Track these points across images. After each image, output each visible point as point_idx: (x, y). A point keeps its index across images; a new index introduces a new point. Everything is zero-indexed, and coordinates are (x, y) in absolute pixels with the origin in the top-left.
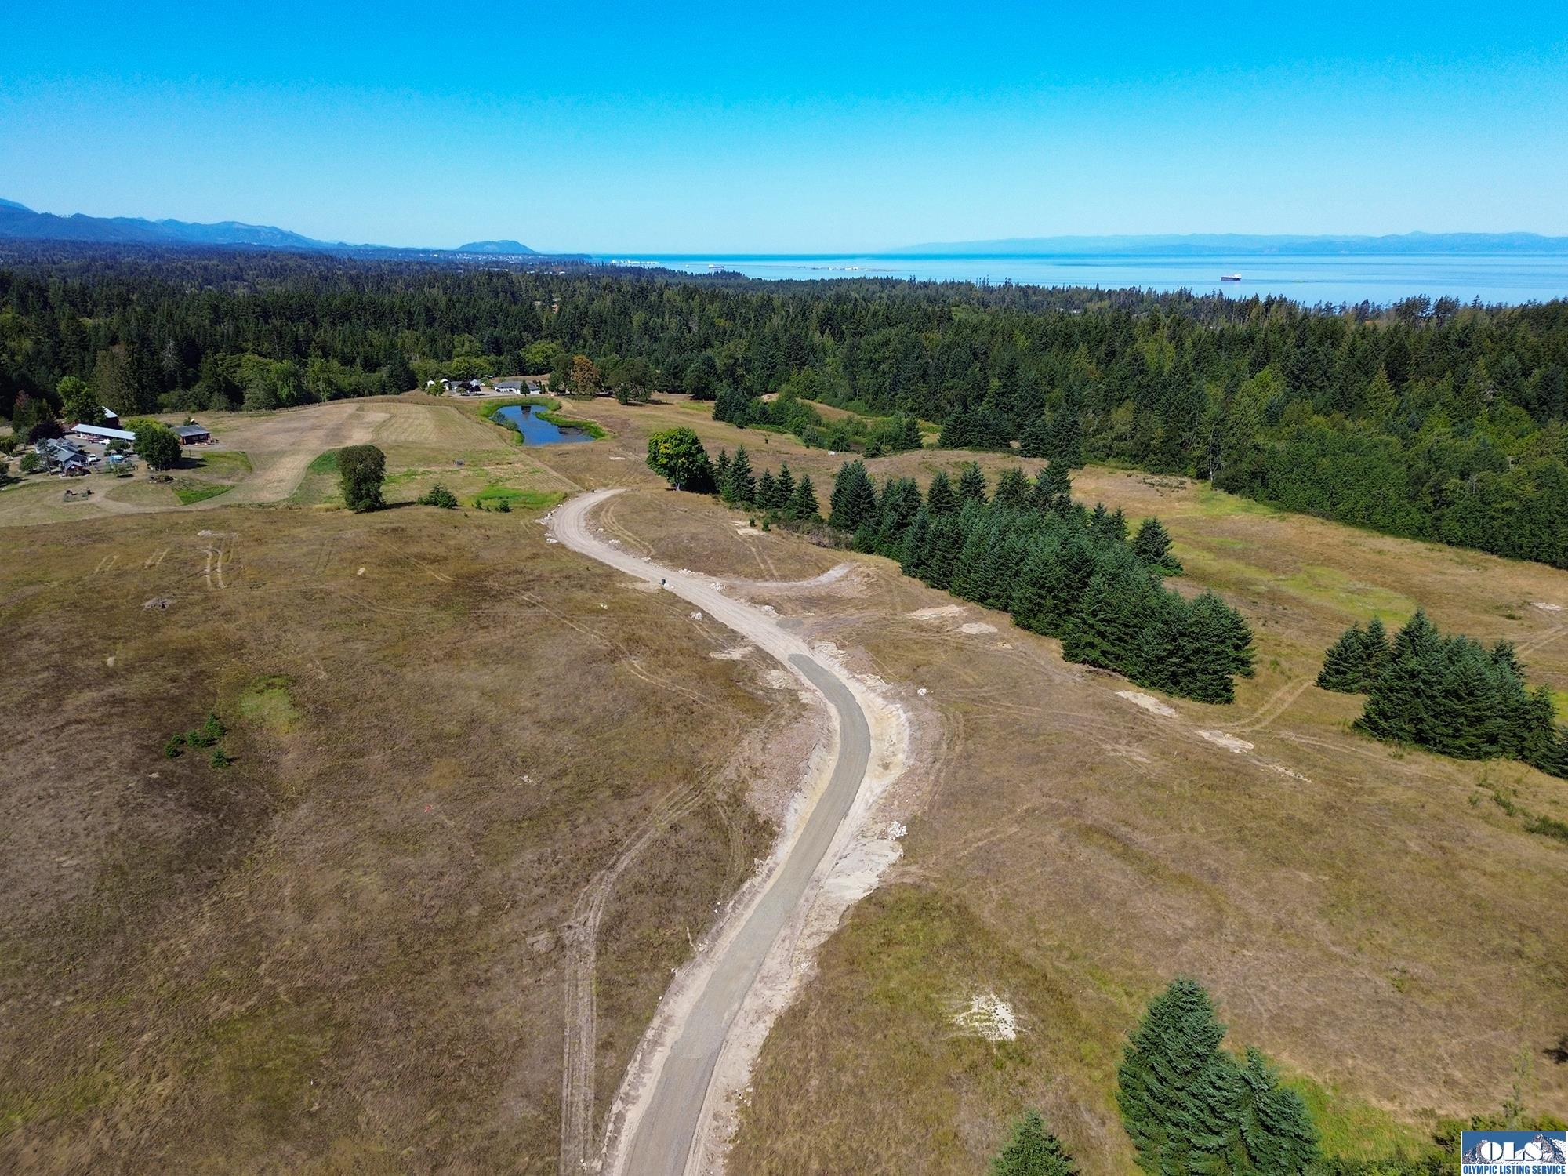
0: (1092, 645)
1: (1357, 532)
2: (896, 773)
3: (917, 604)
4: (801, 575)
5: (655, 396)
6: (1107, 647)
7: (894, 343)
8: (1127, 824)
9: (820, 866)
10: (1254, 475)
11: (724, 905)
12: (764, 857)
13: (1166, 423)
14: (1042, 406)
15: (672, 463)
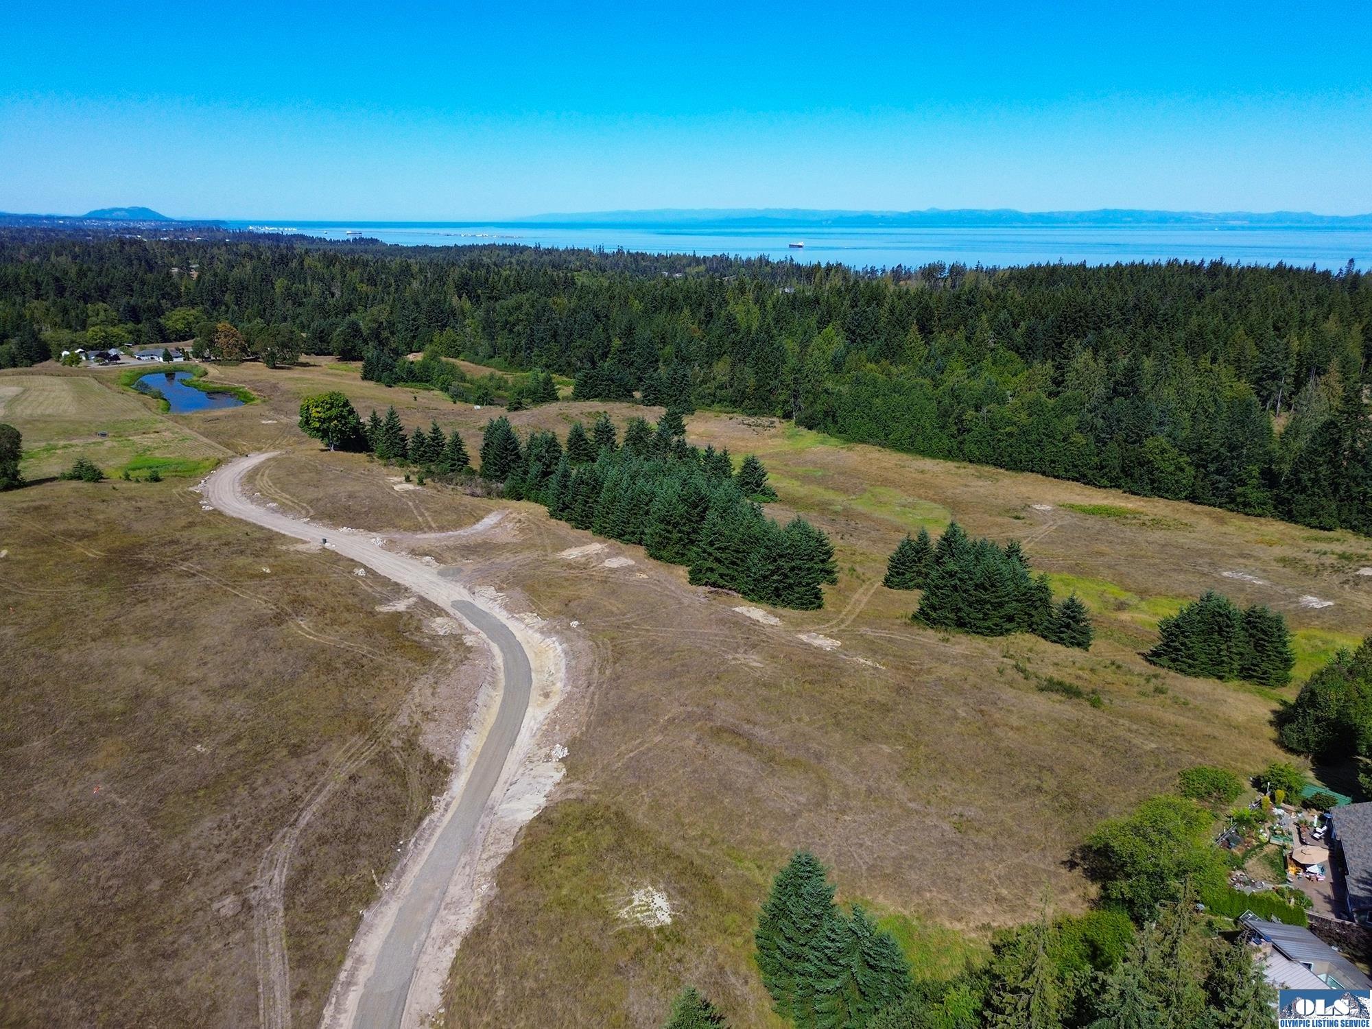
0: (712, 570)
1: (905, 456)
2: (556, 700)
3: (565, 544)
4: (457, 525)
5: (303, 358)
6: (723, 570)
7: (526, 307)
8: (748, 722)
9: (493, 794)
10: (826, 414)
11: (406, 844)
12: (441, 793)
13: (757, 373)
14: (657, 361)
15: (325, 426)
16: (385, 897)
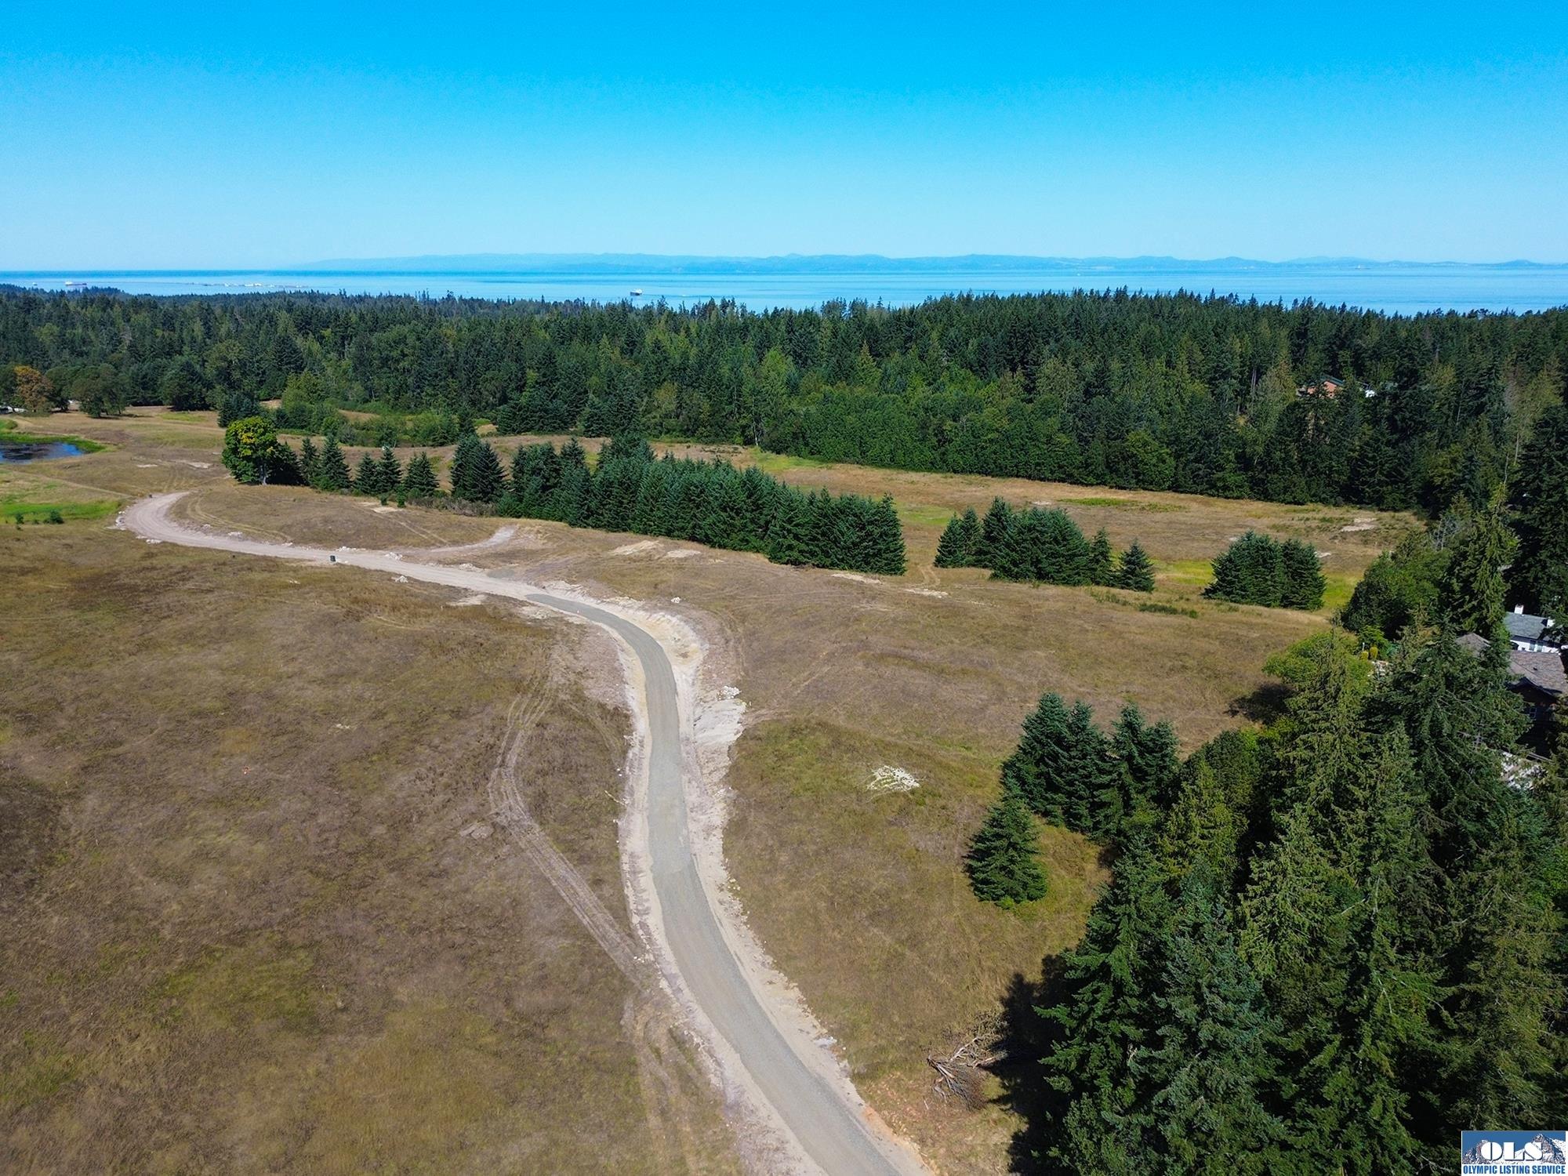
1: (888, 471)
2: (698, 658)
3: (612, 546)
4: (473, 540)
5: (130, 410)
7: (411, 340)
8: (905, 647)
9: (681, 730)
10: (795, 436)
11: (623, 770)
12: (630, 733)
13: (710, 398)
16: (628, 809)
